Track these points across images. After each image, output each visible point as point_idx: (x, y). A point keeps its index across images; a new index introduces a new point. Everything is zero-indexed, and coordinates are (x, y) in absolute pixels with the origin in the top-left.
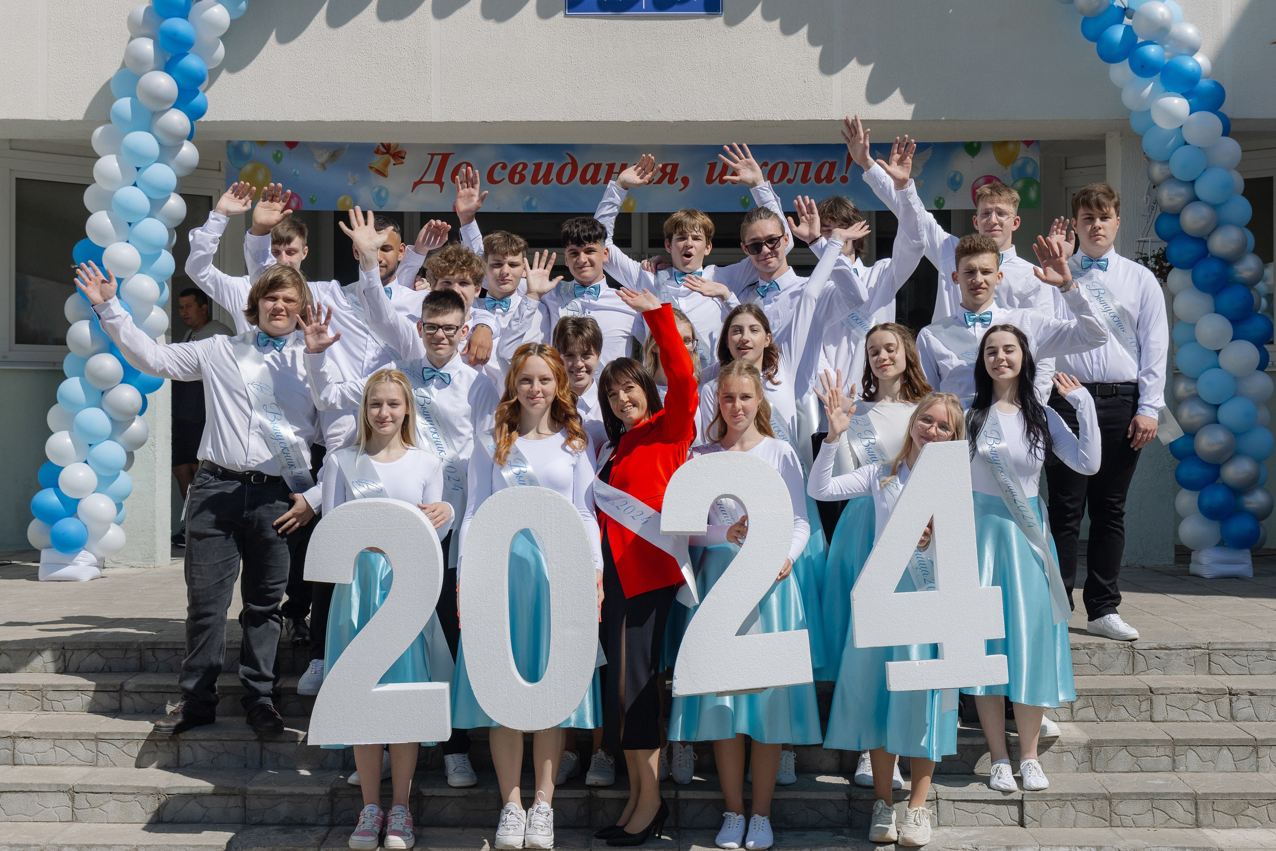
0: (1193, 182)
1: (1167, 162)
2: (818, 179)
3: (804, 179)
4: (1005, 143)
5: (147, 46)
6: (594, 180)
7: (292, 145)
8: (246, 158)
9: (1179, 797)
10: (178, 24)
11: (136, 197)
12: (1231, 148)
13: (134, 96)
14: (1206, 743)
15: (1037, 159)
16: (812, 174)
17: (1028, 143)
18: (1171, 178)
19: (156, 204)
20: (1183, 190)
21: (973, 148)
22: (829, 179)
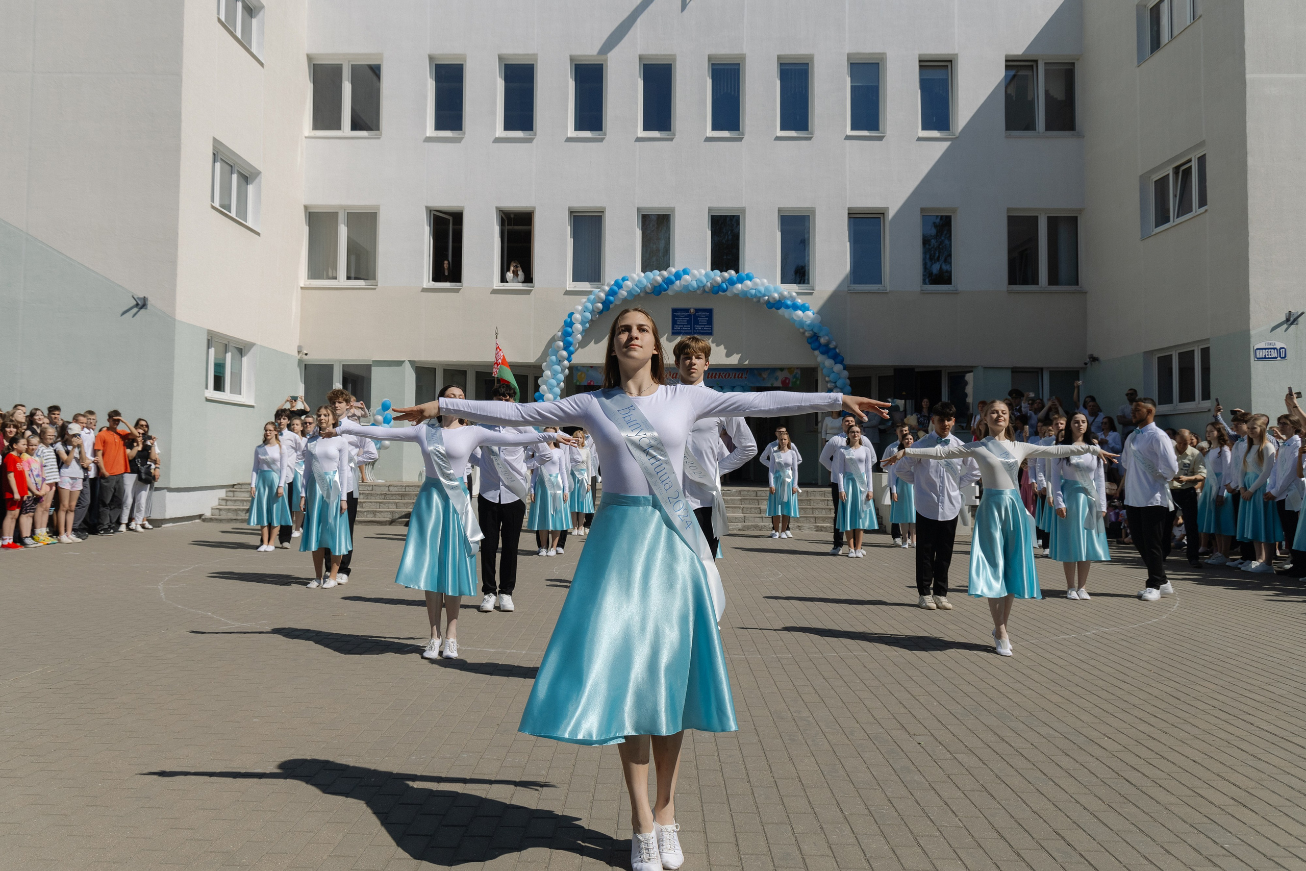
0: (835, 382)
1: (829, 377)
2: (738, 377)
3: (735, 377)
4: (791, 368)
5: (561, 344)
6: (676, 377)
7: (592, 367)
8: (579, 370)
9: (812, 517)
10: (570, 339)
11: (554, 382)
12: (846, 373)
13: (556, 356)
14: (820, 508)
15: (799, 372)
16: (737, 376)
17: (797, 368)
18: (830, 381)
19: (558, 384)
20: (833, 384)
21: (782, 369)
22: (741, 377)
